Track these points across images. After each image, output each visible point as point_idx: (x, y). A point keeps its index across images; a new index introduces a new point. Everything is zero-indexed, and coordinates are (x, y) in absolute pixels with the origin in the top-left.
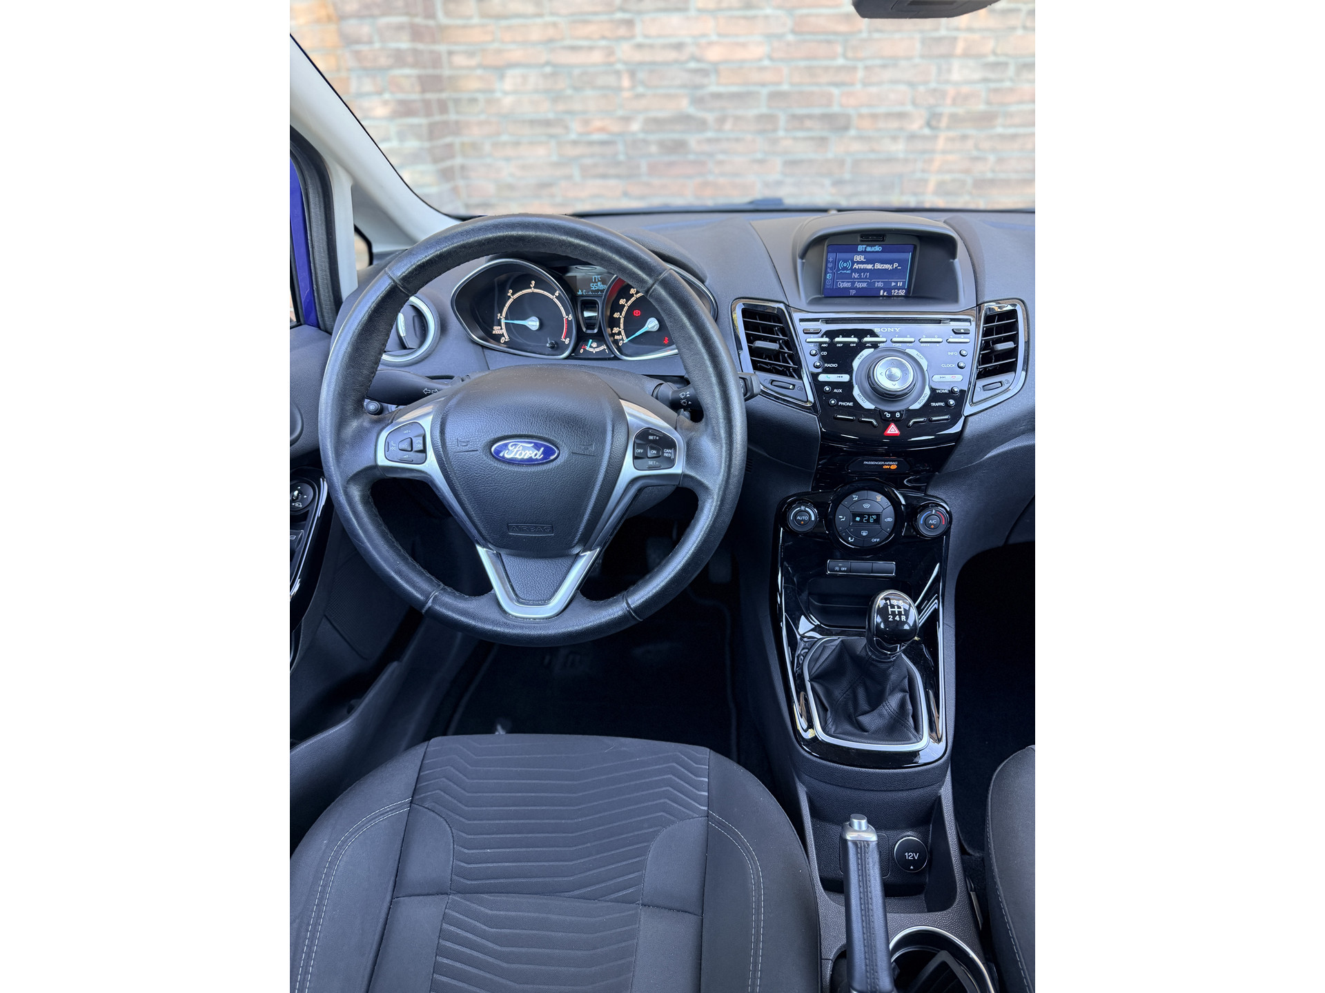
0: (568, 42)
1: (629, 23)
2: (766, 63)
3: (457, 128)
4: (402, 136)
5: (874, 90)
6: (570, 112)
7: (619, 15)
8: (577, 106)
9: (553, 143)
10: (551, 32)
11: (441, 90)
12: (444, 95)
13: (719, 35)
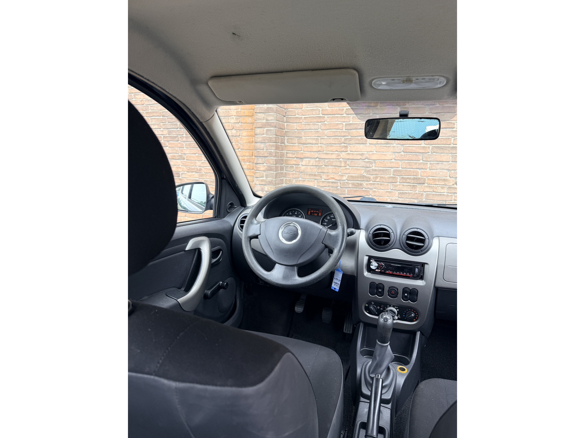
0: (325, 152)
1: (346, 147)
2: (393, 160)
3: (285, 175)
4: (267, 176)
5: (434, 171)
6: (323, 173)
7: (343, 145)
8: (326, 171)
9: (316, 181)
10: (320, 149)
11: (282, 164)
12: (283, 165)
13: (376, 151)
